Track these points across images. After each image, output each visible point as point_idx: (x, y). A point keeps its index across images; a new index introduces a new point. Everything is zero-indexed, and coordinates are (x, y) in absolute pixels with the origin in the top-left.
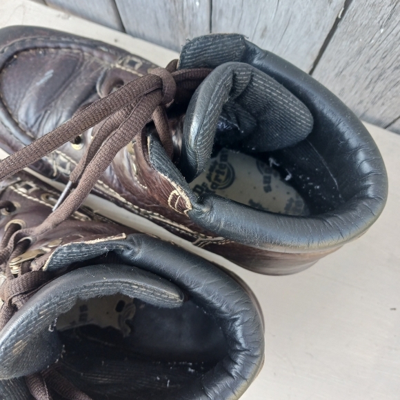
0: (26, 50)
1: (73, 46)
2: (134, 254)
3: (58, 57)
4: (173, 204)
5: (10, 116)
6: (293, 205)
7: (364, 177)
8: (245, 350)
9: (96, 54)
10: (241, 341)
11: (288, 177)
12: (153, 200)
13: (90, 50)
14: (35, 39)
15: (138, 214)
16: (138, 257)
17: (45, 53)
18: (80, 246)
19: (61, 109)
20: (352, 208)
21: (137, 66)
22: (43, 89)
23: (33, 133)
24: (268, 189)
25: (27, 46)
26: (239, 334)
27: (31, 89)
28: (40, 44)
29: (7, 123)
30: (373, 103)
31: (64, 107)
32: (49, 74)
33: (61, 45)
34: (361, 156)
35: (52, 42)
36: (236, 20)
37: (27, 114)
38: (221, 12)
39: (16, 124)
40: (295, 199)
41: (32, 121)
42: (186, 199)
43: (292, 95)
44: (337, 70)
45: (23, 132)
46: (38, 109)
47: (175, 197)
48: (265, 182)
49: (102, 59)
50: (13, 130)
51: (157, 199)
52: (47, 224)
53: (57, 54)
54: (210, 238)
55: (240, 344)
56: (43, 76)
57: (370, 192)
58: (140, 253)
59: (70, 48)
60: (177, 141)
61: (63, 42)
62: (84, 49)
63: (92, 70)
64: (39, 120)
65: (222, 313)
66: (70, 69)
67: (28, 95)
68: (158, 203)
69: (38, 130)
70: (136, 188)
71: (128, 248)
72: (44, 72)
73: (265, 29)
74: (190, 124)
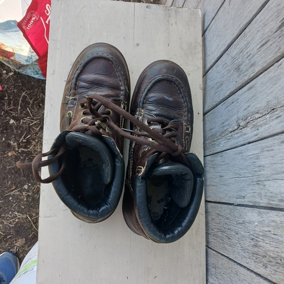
0: (177, 86)
1: (186, 103)
2: (118, 162)
3: (179, 99)
4: (139, 168)
5: (149, 91)
6: (156, 215)
7: (173, 232)
8: (98, 212)
9: (186, 113)
10: (101, 210)
11: (166, 208)
12: (137, 160)
13: (187, 110)
14: (183, 87)
15: (129, 154)
16: (117, 164)
17: (179, 93)
18: (114, 145)
19: (159, 110)
20: (160, 231)
21: (187, 131)
22: (164, 99)
23: (146, 102)
24: (159, 202)
25: (179, 86)
26: (103, 208)
27: (162, 94)
28: (182, 90)
29: (146, 91)
30: (214, 235)
31: (160, 111)
32: (171, 99)
33: (184, 99)
34: (180, 229)
35: (184, 95)
36: (221, 163)
37: (152, 97)
38: (222, 156)
39: (147, 94)
40: (159, 215)
41: (150, 100)
42: (142, 173)
43: (190, 196)
44: (219, 213)
45: (144, 98)
46: (155, 101)
47: (141, 169)
48: (161, 200)
49: (185, 116)
50: (144, 94)
51: (138, 162)
52: (116, 127)
53: (180, 98)
54: (131, 185)
55: (100, 209)
56: (169, 97)
57: (168, 236)
58: (118, 164)
59: (184, 102)
60: (161, 161)
61: (186, 98)
62: (186, 108)
63: (179, 115)
64: (152, 103)
65: (108, 200)
66: (176, 106)
67: (159, 94)
68: (137, 162)
69: (148, 104)
70: (139, 152)
71: (119, 160)
72: (171, 97)
73: (222, 177)
74: (166, 166)
